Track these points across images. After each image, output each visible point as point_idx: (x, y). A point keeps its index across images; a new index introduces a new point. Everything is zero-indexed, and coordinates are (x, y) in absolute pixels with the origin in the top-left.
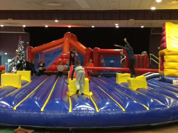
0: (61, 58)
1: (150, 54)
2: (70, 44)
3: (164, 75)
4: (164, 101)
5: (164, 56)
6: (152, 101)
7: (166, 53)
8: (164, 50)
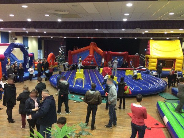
0: (89, 57)
1: (140, 54)
2: (94, 49)
3: (148, 70)
4: (148, 86)
5: (149, 59)
6: (143, 86)
7: (150, 58)
8: (149, 56)
